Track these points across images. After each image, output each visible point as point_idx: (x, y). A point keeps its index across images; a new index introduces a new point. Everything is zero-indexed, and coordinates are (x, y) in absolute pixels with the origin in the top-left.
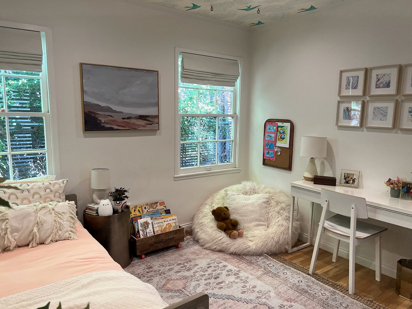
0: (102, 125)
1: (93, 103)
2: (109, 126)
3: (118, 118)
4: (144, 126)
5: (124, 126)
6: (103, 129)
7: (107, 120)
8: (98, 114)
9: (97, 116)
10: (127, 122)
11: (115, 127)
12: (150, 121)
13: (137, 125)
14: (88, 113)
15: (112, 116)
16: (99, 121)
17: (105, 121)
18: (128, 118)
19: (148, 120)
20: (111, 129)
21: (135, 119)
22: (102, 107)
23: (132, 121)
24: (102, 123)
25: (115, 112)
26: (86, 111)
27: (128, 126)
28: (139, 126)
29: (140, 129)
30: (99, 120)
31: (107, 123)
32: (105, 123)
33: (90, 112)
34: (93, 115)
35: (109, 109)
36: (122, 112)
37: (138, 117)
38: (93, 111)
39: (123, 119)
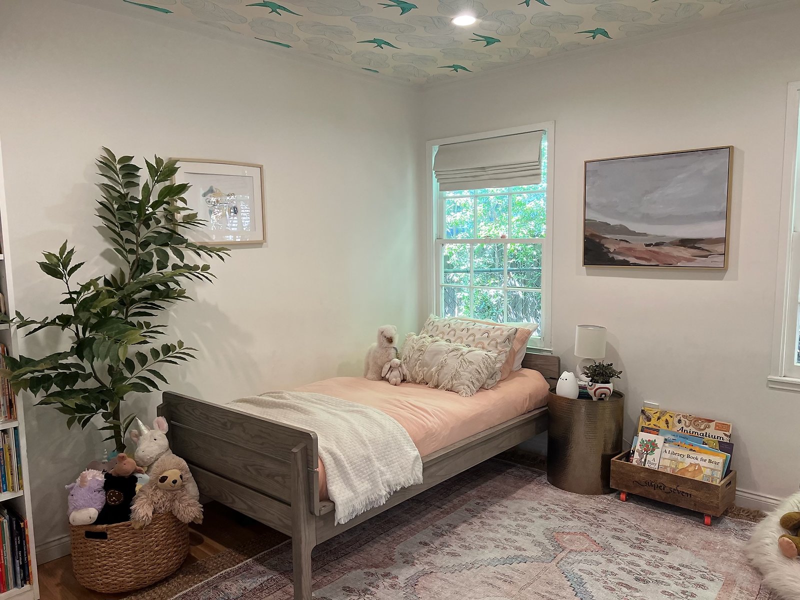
0: (611, 256)
1: (598, 221)
2: (621, 258)
3: (638, 244)
4: (689, 260)
5: (648, 258)
6: (613, 262)
7: (619, 248)
8: (605, 238)
9: (603, 242)
10: (654, 252)
11: (632, 260)
12: (703, 250)
13: (674, 257)
14: (590, 237)
15: (627, 242)
16: (605, 250)
17: (615, 250)
18: (657, 245)
19: (699, 248)
20: (625, 263)
21: (671, 245)
22: (613, 226)
23: (665, 249)
24: (610, 252)
25: (634, 233)
26: (587, 234)
27: (655, 259)
28: (679, 259)
29: (679, 264)
30: (606, 248)
31: (619, 253)
32: (615, 252)
33: (592, 235)
34: (598, 241)
35: (624, 230)
36: (645, 235)
37: (678, 242)
38: (598, 234)
39: (647, 245)
